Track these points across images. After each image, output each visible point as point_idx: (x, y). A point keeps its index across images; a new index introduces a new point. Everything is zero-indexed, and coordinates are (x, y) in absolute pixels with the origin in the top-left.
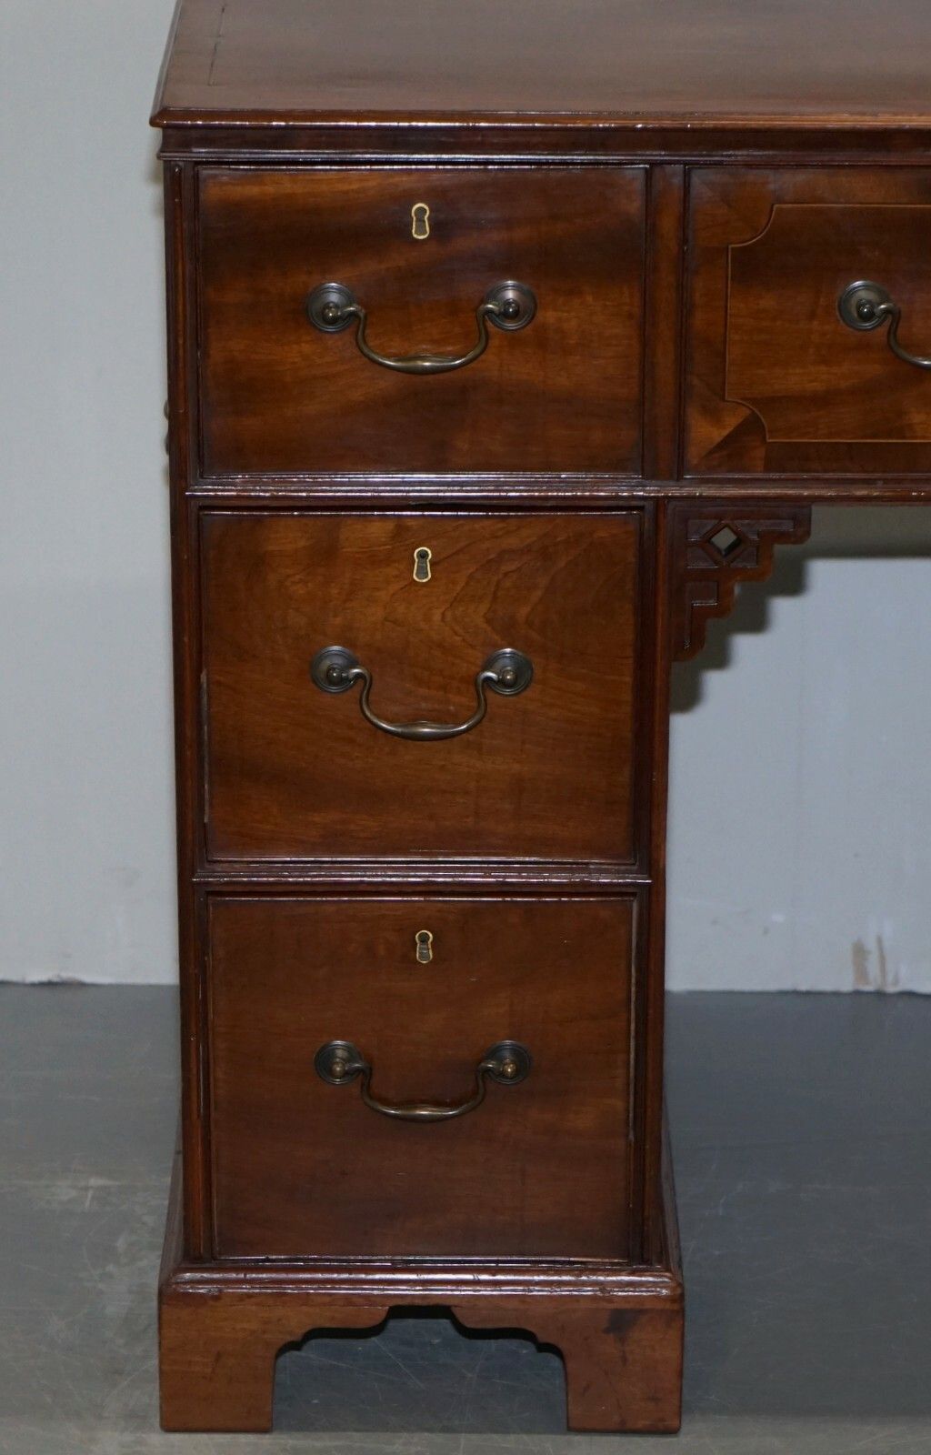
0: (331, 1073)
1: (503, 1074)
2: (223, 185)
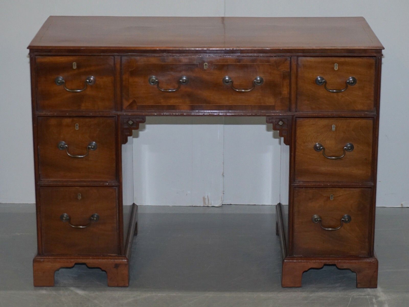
0: (63, 219)
1: (94, 220)
2: (40, 59)
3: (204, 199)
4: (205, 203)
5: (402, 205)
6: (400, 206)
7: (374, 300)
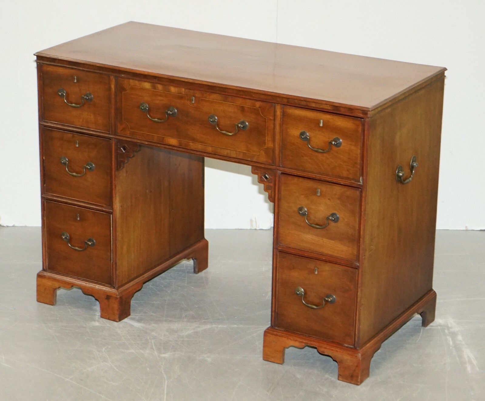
3: (251, 221)
4: (252, 225)
5: (466, 227)
6: (464, 229)
7: (446, 331)
